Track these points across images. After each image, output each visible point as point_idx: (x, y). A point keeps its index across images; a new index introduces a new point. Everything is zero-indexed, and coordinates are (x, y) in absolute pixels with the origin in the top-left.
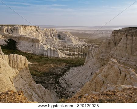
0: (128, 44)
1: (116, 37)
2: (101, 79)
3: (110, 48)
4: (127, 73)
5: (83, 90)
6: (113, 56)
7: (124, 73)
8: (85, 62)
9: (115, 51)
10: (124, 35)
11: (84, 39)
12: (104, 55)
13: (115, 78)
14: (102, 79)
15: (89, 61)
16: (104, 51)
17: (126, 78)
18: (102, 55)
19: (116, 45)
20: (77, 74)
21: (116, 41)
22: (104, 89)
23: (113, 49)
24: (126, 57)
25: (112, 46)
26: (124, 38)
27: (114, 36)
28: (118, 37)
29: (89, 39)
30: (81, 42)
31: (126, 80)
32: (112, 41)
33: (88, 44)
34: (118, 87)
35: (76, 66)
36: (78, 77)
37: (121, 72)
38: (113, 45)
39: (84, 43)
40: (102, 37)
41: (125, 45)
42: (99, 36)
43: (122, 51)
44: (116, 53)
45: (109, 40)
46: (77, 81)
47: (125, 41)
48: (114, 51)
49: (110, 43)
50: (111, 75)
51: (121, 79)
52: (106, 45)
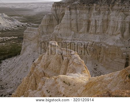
0: (72, 20)
1: (58, 11)
2: (41, 71)
3: (53, 26)
4: (69, 58)
5: (19, 90)
6: (57, 37)
7: (66, 58)
8: (23, 49)
9: (59, 29)
10: (67, 9)
11: (17, 17)
12: (46, 37)
13: (57, 66)
14: (43, 71)
15: (28, 47)
16: (45, 30)
17: (69, 64)
18: (43, 36)
19: (59, 22)
20: (12, 68)
21: (58, 17)
22: (41, 85)
23: (56, 27)
24: (71, 36)
25: (54, 24)
26: (67, 12)
27: (56, 10)
28: (60, 12)
29: (24, 17)
30: (13, 20)
31: (69, 67)
32: (54, 17)
33: (23, 23)
34: (57, 79)
35: (10, 57)
36: (15, 71)
37: (64, 57)
38: (55, 22)
39: (17, 22)
40: (42, 13)
41: (69, 22)
42: (38, 11)
43: (66, 29)
44: (60, 32)
45: (50, 16)
46: (14, 78)
47: (69, 16)
48: (57, 30)
49: (51, 20)
50: (52, 63)
51: (64, 66)
52: (47, 22)
